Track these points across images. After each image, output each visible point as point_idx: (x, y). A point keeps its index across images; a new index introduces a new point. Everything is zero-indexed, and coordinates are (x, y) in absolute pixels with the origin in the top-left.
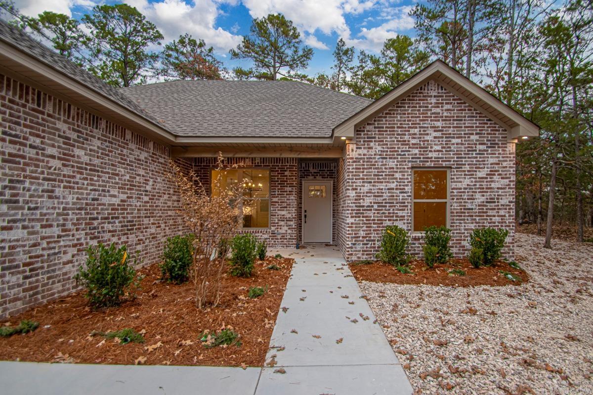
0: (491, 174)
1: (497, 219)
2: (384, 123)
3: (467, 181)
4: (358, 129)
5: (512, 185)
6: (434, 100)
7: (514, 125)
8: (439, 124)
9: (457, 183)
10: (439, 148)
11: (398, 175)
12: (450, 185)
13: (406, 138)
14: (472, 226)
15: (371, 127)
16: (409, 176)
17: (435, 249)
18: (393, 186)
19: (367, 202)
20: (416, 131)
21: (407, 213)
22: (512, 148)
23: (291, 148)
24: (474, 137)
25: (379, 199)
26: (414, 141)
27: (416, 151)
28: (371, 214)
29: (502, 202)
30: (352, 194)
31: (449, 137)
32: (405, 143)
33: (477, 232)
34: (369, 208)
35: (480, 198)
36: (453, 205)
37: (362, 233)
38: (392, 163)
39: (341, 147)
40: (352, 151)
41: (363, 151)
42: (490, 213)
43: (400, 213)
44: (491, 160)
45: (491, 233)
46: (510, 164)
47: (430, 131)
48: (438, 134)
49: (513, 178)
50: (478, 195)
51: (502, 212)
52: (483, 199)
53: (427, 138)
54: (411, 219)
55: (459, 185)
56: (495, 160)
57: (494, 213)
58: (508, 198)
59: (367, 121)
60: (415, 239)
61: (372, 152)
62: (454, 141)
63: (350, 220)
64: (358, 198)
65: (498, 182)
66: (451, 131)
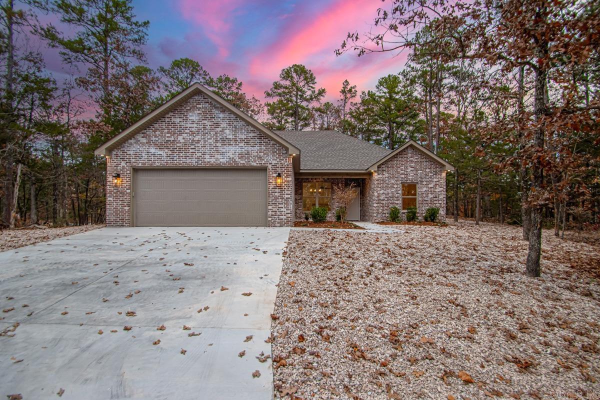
0: (435, 186)
1: (439, 205)
2: (389, 164)
3: (425, 189)
4: (379, 167)
5: (444, 190)
6: (410, 155)
7: (444, 166)
8: (413, 165)
9: (421, 189)
10: (413, 175)
11: (395, 186)
12: (418, 190)
13: (399, 170)
14: (428, 208)
15: (384, 166)
16: (400, 186)
17: (410, 214)
18: (393, 190)
19: (382, 197)
20: (403, 167)
21: (400, 202)
22: (444, 175)
23: (347, 174)
24: (428, 170)
25: (388, 196)
26: (402, 172)
27: (403, 176)
28: (384, 202)
29: (440, 197)
30: (376, 194)
31: (417, 170)
32: (398, 173)
33: (428, 210)
34: (383, 200)
35: (430, 196)
36: (419, 199)
37: (380, 211)
38: (393, 181)
39: (370, 174)
40: (376, 176)
41: (380, 176)
42: (435, 202)
43: (397, 202)
44: (435, 180)
45: (433, 209)
46: (443, 182)
47: (409, 168)
48: (413, 169)
49: (445, 187)
50: (430, 195)
51: (440, 202)
52: (432, 196)
53: (407, 170)
54: (401, 205)
55: (421, 190)
56: (437, 180)
57: (437, 202)
58: (443, 196)
59: (382, 164)
60: (403, 213)
61: (384, 176)
62: (419, 172)
63: (375, 205)
64: (379, 196)
65: (438, 189)
66: (418, 167)
